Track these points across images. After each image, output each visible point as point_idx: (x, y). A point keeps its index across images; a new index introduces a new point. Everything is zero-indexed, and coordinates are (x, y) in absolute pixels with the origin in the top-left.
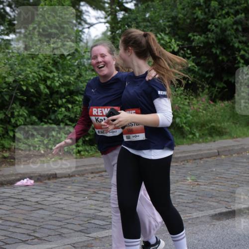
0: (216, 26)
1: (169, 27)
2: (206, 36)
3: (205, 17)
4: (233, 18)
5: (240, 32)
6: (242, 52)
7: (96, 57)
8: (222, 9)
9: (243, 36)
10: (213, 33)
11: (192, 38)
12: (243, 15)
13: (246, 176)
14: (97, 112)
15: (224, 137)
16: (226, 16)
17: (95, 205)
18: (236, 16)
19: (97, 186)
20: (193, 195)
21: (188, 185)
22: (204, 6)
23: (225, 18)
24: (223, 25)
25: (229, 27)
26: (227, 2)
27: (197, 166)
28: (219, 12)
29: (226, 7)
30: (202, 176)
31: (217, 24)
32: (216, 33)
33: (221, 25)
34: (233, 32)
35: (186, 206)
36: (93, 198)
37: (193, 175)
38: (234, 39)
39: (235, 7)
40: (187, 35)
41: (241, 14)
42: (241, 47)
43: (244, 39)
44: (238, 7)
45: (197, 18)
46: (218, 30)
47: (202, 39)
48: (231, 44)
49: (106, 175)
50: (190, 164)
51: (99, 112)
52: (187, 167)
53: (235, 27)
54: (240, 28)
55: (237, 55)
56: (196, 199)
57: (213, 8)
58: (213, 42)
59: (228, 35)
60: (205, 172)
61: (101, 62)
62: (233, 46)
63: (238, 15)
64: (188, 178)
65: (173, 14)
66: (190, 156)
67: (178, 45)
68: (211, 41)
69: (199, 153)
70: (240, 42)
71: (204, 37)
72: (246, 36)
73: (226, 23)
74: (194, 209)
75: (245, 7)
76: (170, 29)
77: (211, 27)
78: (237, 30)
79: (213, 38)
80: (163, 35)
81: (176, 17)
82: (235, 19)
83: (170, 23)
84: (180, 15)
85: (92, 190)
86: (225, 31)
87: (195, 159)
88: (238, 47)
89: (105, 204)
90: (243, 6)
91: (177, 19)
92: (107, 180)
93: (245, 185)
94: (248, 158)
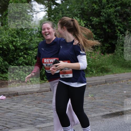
0: (105, 13)
2: (100, 19)
3: (99, 8)
4: (114, 9)
5: (118, 16)
6: (119, 27)
7: (44, 29)
8: (108, 4)
9: (120, 19)
10: (103, 17)
11: (92, 19)
12: (120, 7)
13: (120, 94)
14: (47, 61)
15: (109, 73)
16: (111, 8)
17: (39, 110)
18: (115, 8)
19: (40, 100)
20: (92, 104)
21: (89, 99)
22: (99, 3)
23: (110, 9)
24: (109, 13)
25: (112, 14)
27: (94, 89)
28: (106, 5)
29: (110, 3)
30: (97, 95)
31: (106, 12)
32: (105, 17)
33: (108, 13)
34: (114, 16)
35: (88, 111)
36: (38, 106)
37: (92, 94)
38: (115, 21)
39: (115, 3)
40: (89, 18)
41: (119, 7)
42: (118, 24)
43: (120, 20)
44: (117, 3)
45: (95, 9)
46: (106, 15)
47: (97, 20)
48: (113, 23)
49: (45, 94)
50: (90, 88)
51: (48, 61)
52: (89, 90)
53: (115, 14)
54: (118, 15)
55: (116, 29)
56: (93, 107)
57: (104, 3)
58: (103, 22)
59: (112, 18)
60: (98, 92)
61: (47, 32)
62: (114, 24)
63: (117, 7)
64: (89, 96)
65: (82, 6)
66: (90, 83)
67: (84, 23)
68: (102, 21)
69: (95, 82)
70: (118, 22)
71: (98, 19)
72: (121, 19)
73: (110, 12)
74: (93, 112)
76: (80, 15)
77: (103, 13)
79: (103, 20)
80: (76, 18)
81: (84, 8)
82: (115, 9)
83: (80, 12)
84: (86, 7)
85: (37, 102)
86: (110, 16)
87: (93, 85)
88: (117, 24)
89: (45, 110)
90: (119, 2)
91: (84, 9)
92: (46, 97)
93: (120, 99)
94: (122, 85)
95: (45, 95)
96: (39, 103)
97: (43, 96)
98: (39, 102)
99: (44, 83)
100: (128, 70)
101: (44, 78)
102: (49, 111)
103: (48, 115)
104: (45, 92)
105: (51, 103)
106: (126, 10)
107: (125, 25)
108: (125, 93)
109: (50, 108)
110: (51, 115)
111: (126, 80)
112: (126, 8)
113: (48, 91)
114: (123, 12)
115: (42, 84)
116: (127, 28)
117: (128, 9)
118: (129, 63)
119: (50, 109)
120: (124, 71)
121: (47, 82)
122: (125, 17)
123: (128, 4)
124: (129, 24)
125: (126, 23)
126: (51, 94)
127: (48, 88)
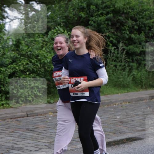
0: (94, 22)
1: (63, 22)
3: (87, 16)
4: (105, 17)
6: (111, 39)
8: (98, 11)
9: (112, 28)
10: (92, 26)
12: (112, 15)
13: (113, 120)
16: (101, 16)
17: (13, 140)
18: (107, 16)
19: (14, 127)
22: (87, 9)
24: (99, 21)
25: (103, 23)
26: (101, 6)
28: (96, 12)
29: (100, 9)
31: (95, 20)
33: (98, 21)
34: (105, 26)
36: (12, 135)
39: (106, 10)
41: (111, 14)
42: (110, 35)
44: (108, 10)
46: (95, 25)
49: (20, 120)
53: (106, 22)
54: (110, 23)
55: (107, 41)
57: (92, 10)
59: (102, 28)
63: (109, 14)
65: (66, 14)
72: (114, 28)
73: (100, 20)
74: (79, 142)
75: (113, 9)
76: (64, 24)
77: (91, 22)
78: (108, 24)
80: (59, 27)
81: (68, 16)
82: (106, 17)
83: (64, 20)
84: (71, 15)
85: (11, 130)
86: (100, 25)
88: (109, 35)
89: (20, 140)
90: (111, 9)
91: (69, 18)
92: (21, 124)
93: (112, 126)
94: (114, 108)
95: (21, 122)
96: (13, 132)
97: (18, 123)
98: (12, 130)
99: (19, 107)
100: (122, 91)
102: (25, 141)
104: (20, 117)
105: (27, 131)
106: (120, 18)
107: (118, 36)
108: (118, 118)
109: (26, 138)
110: (28, 146)
111: (119, 103)
112: (120, 16)
113: (25, 117)
114: (116, 21)
116: (121, 40)
117: (122, 16)
118: (123, 81)
119: (27, 139)
120: (117, 91)
121: (24, 106)
122: (118, 26)
123: (122, 10)
124: (123, 35)
125: (119, 34)
126: (28, 120)
127: (24, 112)
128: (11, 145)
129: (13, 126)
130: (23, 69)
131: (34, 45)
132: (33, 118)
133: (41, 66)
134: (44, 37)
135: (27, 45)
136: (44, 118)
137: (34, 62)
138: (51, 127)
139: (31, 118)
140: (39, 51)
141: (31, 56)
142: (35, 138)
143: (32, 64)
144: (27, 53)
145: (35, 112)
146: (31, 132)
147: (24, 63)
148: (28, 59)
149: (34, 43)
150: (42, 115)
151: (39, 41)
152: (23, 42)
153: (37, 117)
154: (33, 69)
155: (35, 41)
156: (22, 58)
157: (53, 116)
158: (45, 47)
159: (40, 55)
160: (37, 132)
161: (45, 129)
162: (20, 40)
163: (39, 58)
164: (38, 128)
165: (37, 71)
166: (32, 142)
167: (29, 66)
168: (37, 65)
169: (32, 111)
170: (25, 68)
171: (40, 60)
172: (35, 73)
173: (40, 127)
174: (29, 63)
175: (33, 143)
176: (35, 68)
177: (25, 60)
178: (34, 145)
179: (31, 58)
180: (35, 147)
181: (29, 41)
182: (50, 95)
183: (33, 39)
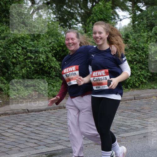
17: (122, 119)
49: (129, 102)
61: (71, 43)
89: (128, 119)
92: (130, 105)
95: (129, 104)
96: (122, 112)
97: (127, 105)
98: (122, 111)
99: (128, 92)
101: (129, 86)
102: (133, 120)
103: (131, 124)
104: (129, 100)
105: (135, 112)
109: (134, 117)
110: (135, 124)
113: (133, 100)
115: (126, 92)
119: (135, 119)
121: (132, 90)
126: (135, 103)
127: (132, 96)
128: (121, 122)
129: (122, 107)
130: (131, 59)
131: (140, 39)
132: (140, 101)
133: (146, 57)
134: (149, 32)
135: (135, 39)
136: (149, 101)
137: (140, 53)
138: (154, 108)
139: (138, 101)
140: (144, 44)
141: (138, 48)
142: (141, 118)
143: (139, 56)
144: (134, 45)
145: (141, 96)
146: (138, 112)
147: (132, 54)
148: (135, 51)
149: (140, 38)
150: (147, 98)
151: (144, 36)
152: (131, 37)
153: (143, 100)
154: (139, 60)
155: (141, 36)
156: (130, 50)
157: (156, 100)
158: (149, 41)
159: (145, 48)
160: (143, 112)
161: (149, 110)
162: (128, 35)
163: (145, 50)
164: (144, 109)
165: (143, 61)
166: (138, 120)
167: (136, 57)
168: (143, 56)
169: (139, 95)
170: (133, 59)
171: (145, 52)
172: (141, 63)
173: (146, 108)
174: (136, 54)
175: (139, 122)
176: (141, 58)
177: (133, 52)
178: (140, 123)
179: (138, 50)
180: (141, 125)
181: (136, 36)
182: (154, 82)
183: (139, 34)
